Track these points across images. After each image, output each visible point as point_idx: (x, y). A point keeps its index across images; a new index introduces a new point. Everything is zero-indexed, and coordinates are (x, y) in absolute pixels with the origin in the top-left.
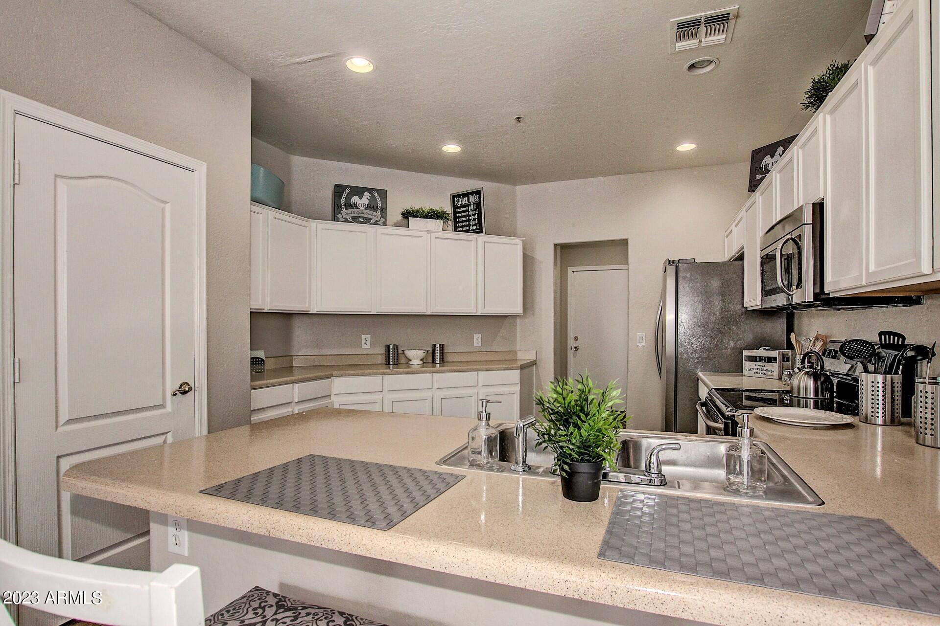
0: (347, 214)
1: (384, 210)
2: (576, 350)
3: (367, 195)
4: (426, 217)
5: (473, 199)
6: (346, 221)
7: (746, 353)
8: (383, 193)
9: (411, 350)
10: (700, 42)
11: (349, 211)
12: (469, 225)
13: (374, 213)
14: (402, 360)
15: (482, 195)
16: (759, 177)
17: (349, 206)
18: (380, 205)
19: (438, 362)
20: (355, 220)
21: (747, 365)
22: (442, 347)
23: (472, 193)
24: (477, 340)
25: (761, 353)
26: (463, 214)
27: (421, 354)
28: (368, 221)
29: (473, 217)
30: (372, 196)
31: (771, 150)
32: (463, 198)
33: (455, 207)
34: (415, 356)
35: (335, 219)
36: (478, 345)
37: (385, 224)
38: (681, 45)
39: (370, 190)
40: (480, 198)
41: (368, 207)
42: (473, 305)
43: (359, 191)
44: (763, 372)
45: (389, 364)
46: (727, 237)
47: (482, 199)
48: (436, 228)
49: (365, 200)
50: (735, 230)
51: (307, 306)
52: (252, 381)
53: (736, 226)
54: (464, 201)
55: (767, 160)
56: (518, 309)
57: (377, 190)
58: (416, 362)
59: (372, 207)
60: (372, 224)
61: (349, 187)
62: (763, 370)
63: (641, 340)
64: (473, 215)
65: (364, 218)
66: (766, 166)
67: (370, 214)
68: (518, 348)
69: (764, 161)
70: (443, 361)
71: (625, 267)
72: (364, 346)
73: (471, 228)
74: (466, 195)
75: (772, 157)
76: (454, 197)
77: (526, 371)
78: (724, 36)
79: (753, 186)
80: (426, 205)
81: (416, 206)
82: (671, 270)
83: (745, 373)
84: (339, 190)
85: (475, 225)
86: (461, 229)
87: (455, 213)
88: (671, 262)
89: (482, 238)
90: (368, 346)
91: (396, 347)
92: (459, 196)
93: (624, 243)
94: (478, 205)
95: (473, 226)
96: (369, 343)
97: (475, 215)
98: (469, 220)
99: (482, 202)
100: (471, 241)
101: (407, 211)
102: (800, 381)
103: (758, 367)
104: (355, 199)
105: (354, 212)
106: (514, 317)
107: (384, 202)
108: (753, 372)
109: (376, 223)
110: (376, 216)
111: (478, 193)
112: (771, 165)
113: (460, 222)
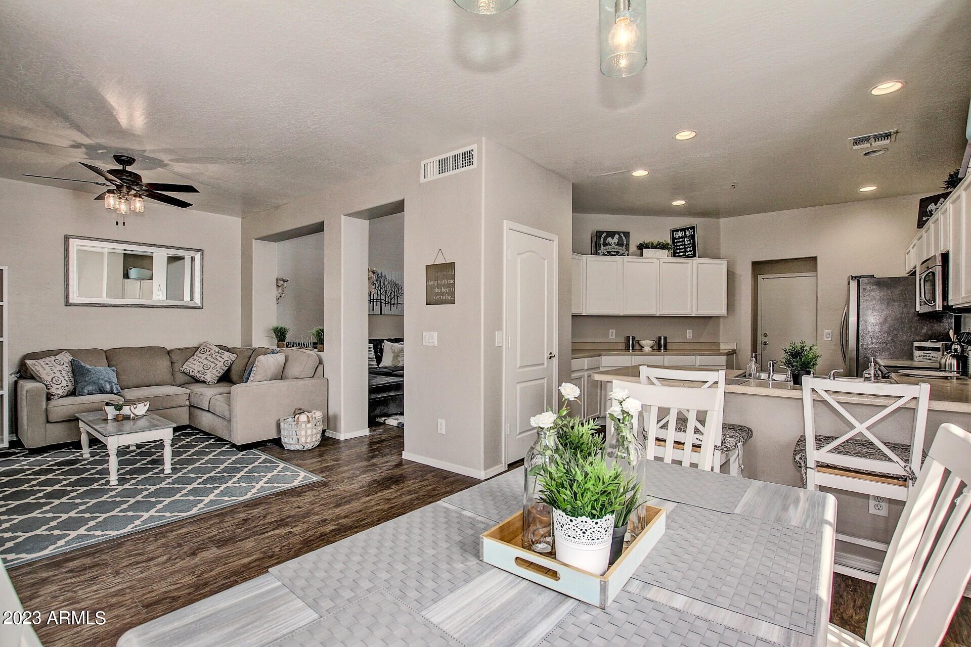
0: (604, 250)
1: (628, 246)
2: (765, 344)
3: (617, 236)
4: (656, 248)
5: (689, 233)
6: (604, 254)
7: (916, 344)
8: (627, 234)
9: (644, 340)
10: (871, 144)
11: (605, 248)
12: (685, 252)
13: (621, 248)
14: (637, 347)
15: (695, 229)
16: (925, 218)
17: (605, 244)
18: (625, 242)
19: (662, 349)
20: (609, 253)
21: (917, 353)
22: (665, 338)
23: (688, 229)
24: (690, 334)
25: (928, 344)
26: (680, 244)
27: (651, 343)
28: (617, 254)
29: (688, 246)
30: (620, 237)
31: (935, 199)
32: (681, 232)
33: (674, 239)
34: (647, 344)
35: (596, 254)
36: (690, 338)
37: (628, 255)
38: (855, 147)
39: (618, 233)
40: (694, 231)
41: (618, 244)
42: (689, 309)
43: (611, 234)
44: (929, 358)
45: (629, 350)
46: (908, 253)
47: (696, 233)
48: (663, 255)
49: (616, 239)
50: (912, 250)
51: (581, 310)
52: (572, 354)
53: (913, 248)
54: (681, 234)
55: (932, 207)
56: (722, 310)
57: (624, 233)
58: (647, 349)
59: (620, 244)
60: (620, 255)
61: (606, 232)
62: (929, 356)
63: (828, 336)
64: (688, 244)
65: (614, 251)
66: (931, 211)
67: (618, 249)
68: (721, 341)
69: (929, 207)
70: (665, 349)
71: (814, 274)
72: (610, 337)
73: (687, 254)
74: (683, 230)
75: (935, 205)
76: (673, 231)
77: (729, 356)
78: (889, 141)
79: (921, 224)
80: (655, 240)
81: (647, 239)
82: (854, 284)
83: (915, 359)
84: (599, 234)
85: (690, 251)
86: (679, 254)
87: (674, 243)
88: (853, 278)
89: (696, 261)
90: (614, 337)
91: (634, 338)
92: (677, 231)
93: (814, 259)
94: (693, 237)
95: (688, 252)
96: (614, 336)
97: (690, 244)
98: (685, 248)
99: (696, 235)
100: (688, 263)
101: (641, 244)
102: (946, 361)
103: (926, 355)
104: (609, 240)
105: (609, 248)
106: (718, 317)
107: (628, 241)
108: (922, 358)
109: (622, 255)
110: (622, 250)
111: (693, 228)
112: (934, 210)
113: (677, 249)
